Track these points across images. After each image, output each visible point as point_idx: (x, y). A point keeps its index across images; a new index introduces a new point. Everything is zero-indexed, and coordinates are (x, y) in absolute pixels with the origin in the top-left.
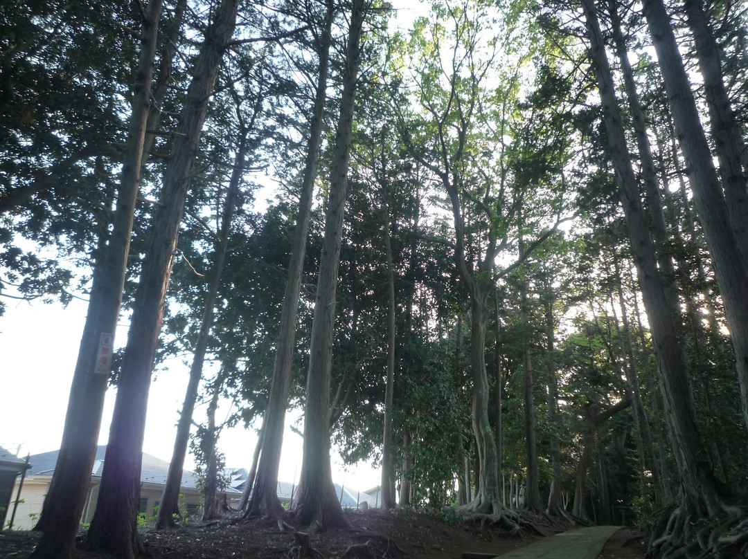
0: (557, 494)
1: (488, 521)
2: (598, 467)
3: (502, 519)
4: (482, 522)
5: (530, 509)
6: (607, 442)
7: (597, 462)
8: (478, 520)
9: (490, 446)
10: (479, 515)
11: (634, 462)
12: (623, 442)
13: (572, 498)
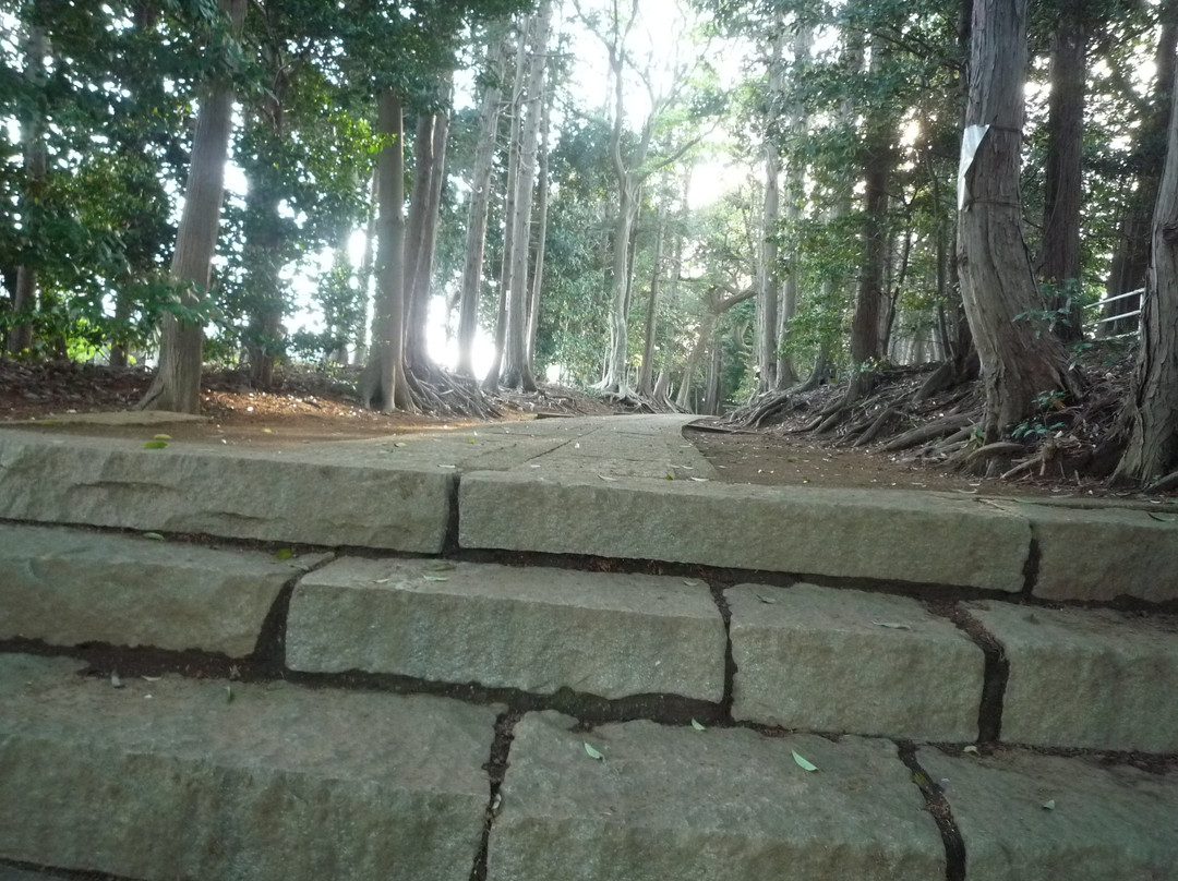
0: (663, 384)
1: (615, 398)
2: (710, 358)
3: (626, 398)
4: (611, 399)
5: (641, 394)
6: (724, 331)
7: (710, 352)
8: (608, 397)
9: (622, 336)
10: (608, 393)
11: (745, 357)
12: (743, 332)
13: (677, 390)
